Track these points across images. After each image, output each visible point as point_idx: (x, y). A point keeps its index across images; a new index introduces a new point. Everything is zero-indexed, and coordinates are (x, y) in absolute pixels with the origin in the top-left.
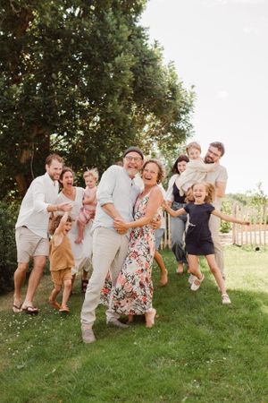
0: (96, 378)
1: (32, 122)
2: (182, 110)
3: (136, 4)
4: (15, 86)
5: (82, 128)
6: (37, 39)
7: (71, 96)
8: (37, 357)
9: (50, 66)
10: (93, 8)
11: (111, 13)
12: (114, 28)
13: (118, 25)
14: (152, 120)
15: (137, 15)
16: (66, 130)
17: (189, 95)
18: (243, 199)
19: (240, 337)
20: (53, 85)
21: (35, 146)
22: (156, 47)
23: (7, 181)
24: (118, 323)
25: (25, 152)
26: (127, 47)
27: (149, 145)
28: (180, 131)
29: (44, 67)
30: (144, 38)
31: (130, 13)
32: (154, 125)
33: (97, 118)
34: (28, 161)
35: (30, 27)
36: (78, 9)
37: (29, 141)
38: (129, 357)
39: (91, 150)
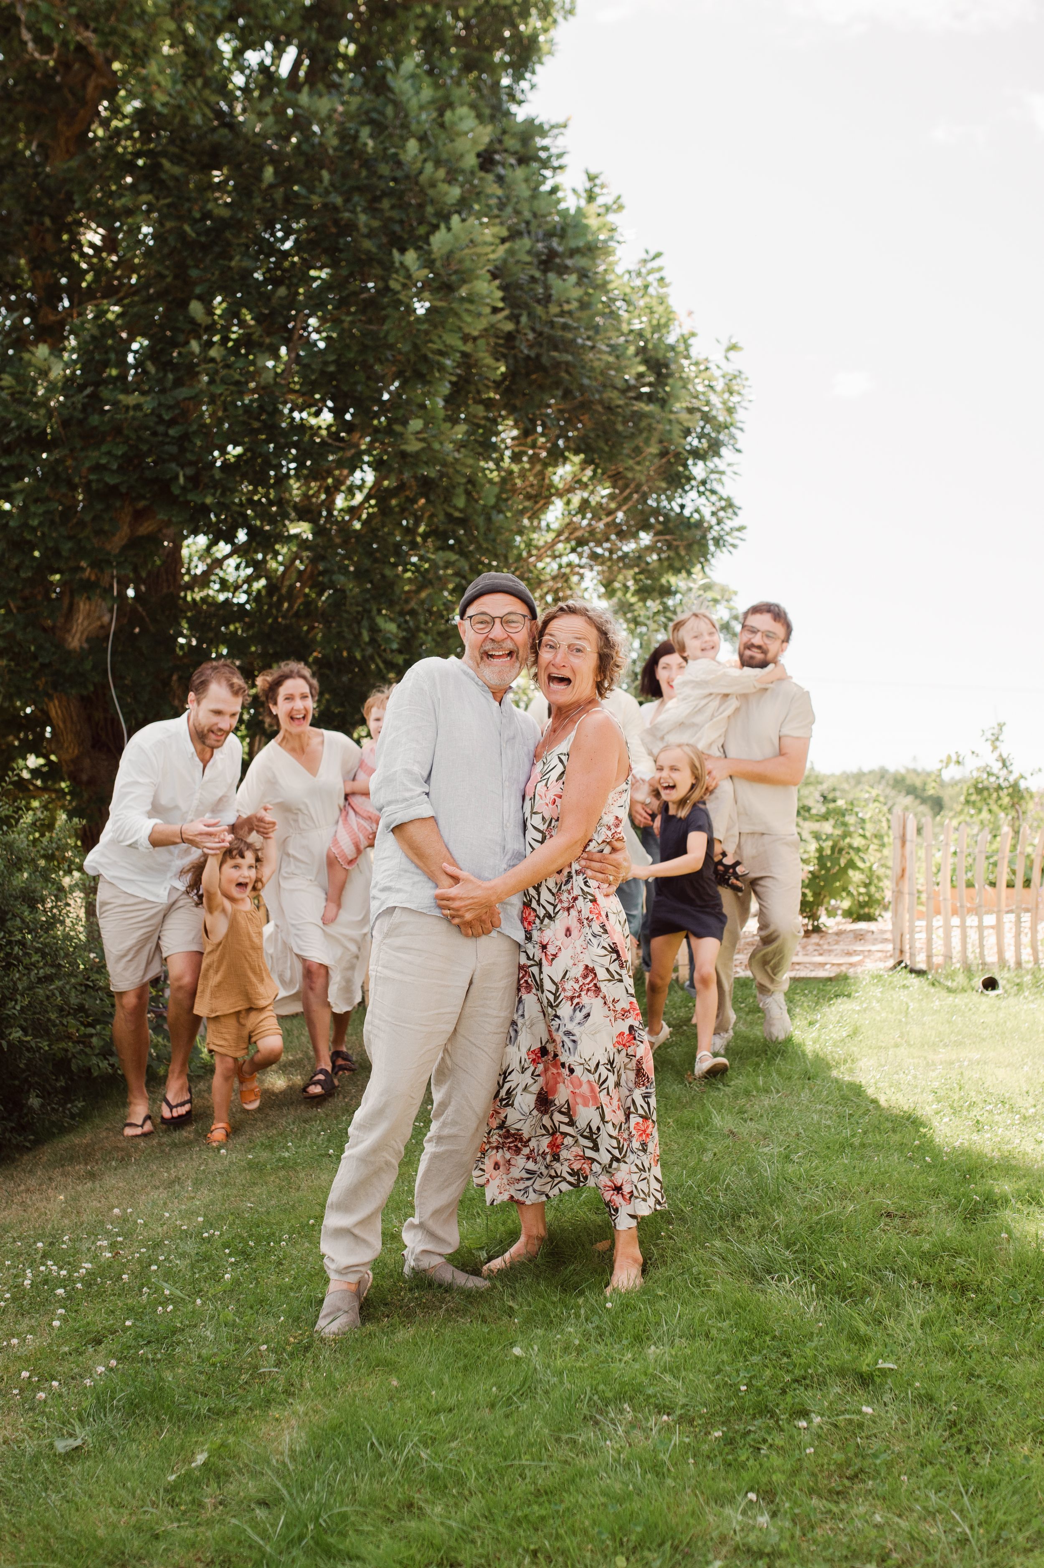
0: (363, 1486)
1: (113, 490)
2: (693, 441)
3: (516, 33)
4: (43, 350)
5: (305, 513)
6: (129, 167)
7: (262, 389)
8: (132, 1406)
9: (181, 274)
10: (347, 47)
12: (426, 120)
14: (578, 483)
15: (518, 77)
16: (245, 522)
17: (719, 385)
18: (933, 791)
19: (925, 1324)
20: (195, 346)
21: (125, 583)
22: (591, 197)
23: (16, 720)
24: (449, 1274)
25: (83, 606)
26: (478, 194)
27: (565, 578)
28: (688, 524)
29: (160, 276)
30: (546, 164)
31: (490, 68)
32: (585, 503)
33: (366, 476)
34: (97, 642)
35: (105, 123)
36: (291, 52)
37: (99, 564)
38: (492, 1406)
39: (340, 598)
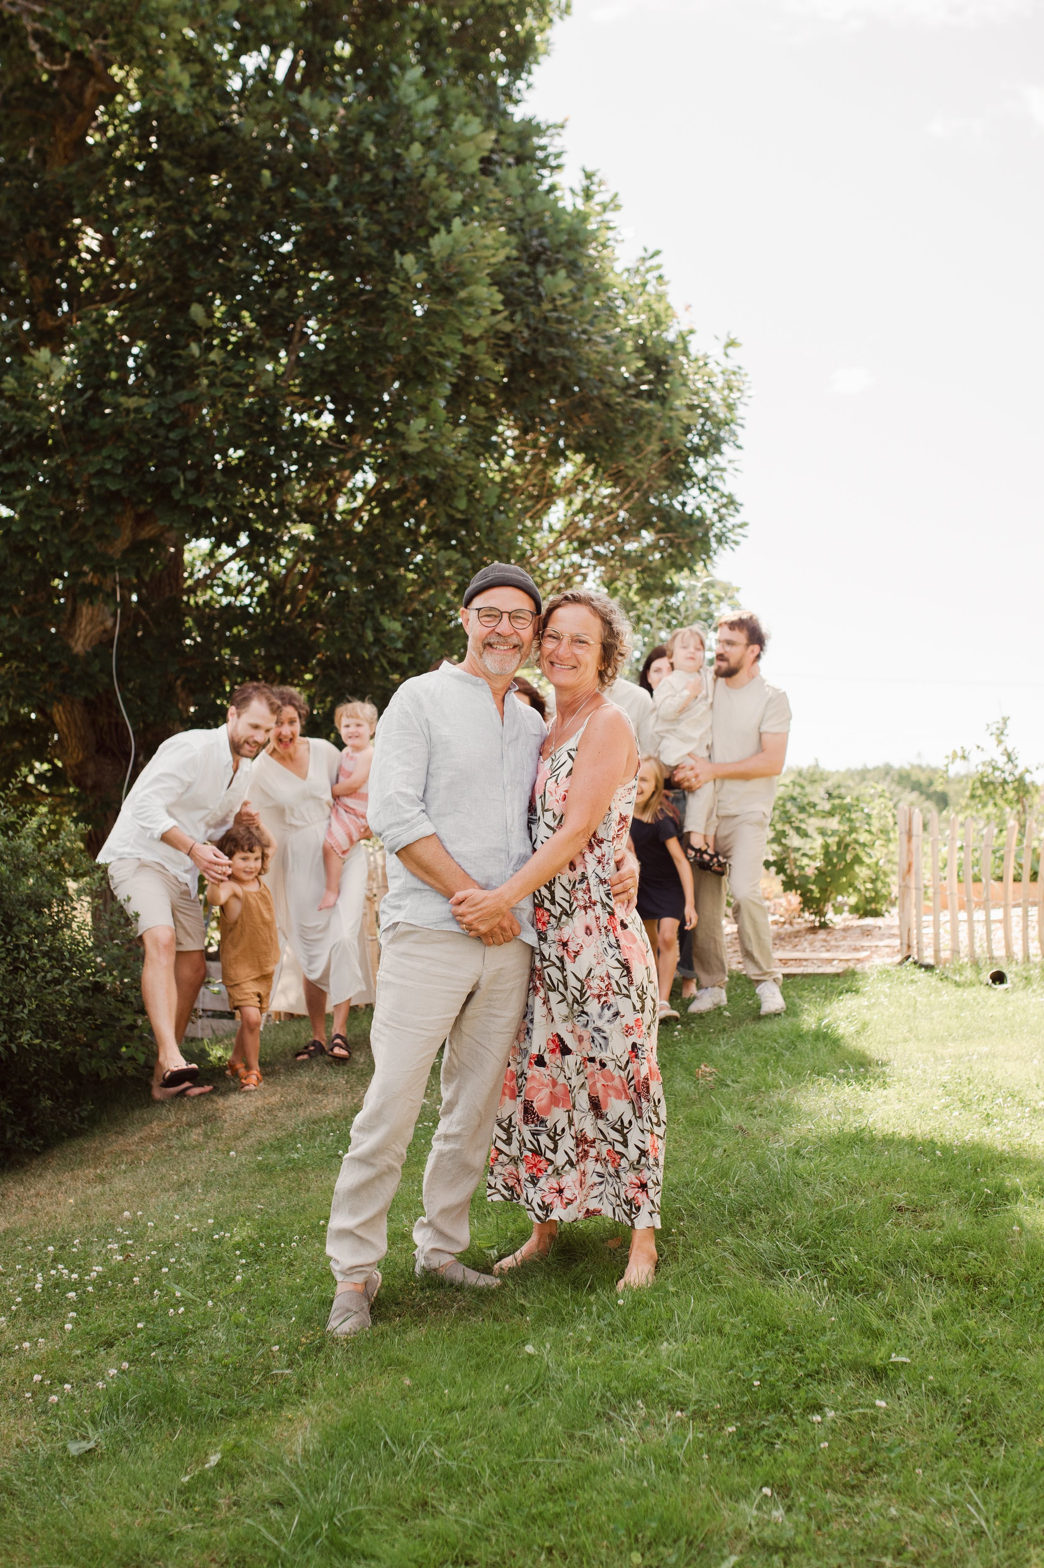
0: (377, 1485)
1: (115, 496)
2: (694, 438)
3: (512, 32)
4: (44, 354)
5: (307, 514)
6: (128, 171)
7: (262, 392)
8: (145, 1408)
9: (182, 277)
10: (343, 49)
11: (417, 72)
12: (431, 126)
13: (443, 113)
14: (580, 483)
15: (514, 77)
16: (247, 525)
17: (719, 382)
18: (939, 787)
19: (938, 1317)
20: (195, 349)
21: (128, 588)
22: (588, 195)
23: (20, 727)
24: (460, 1273)
25: (86, 611)
26: (478, 197)
27: (568, 578)
28: (690, 521)
29: (160, 279)
30: (543, 163)
31: (487, 68)
32: (587, 503)
33: (366, 478)
34: (101, 647)
35: (103, 128)
36: (287, 55)
37: (101, 569)
38: (505, 1404)
39: (343, 599)
